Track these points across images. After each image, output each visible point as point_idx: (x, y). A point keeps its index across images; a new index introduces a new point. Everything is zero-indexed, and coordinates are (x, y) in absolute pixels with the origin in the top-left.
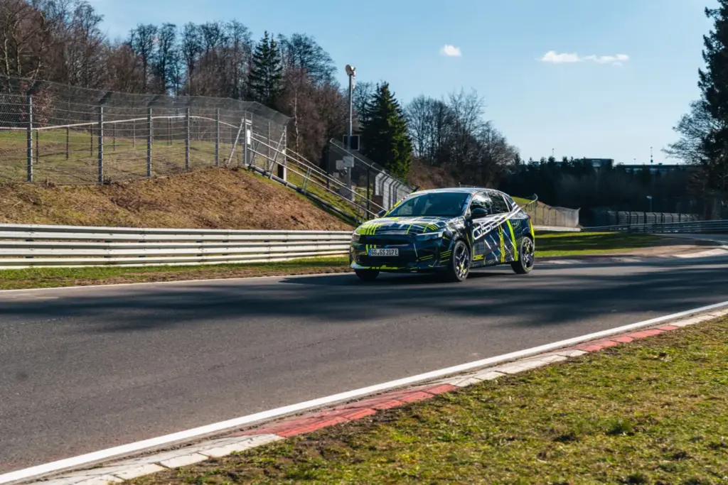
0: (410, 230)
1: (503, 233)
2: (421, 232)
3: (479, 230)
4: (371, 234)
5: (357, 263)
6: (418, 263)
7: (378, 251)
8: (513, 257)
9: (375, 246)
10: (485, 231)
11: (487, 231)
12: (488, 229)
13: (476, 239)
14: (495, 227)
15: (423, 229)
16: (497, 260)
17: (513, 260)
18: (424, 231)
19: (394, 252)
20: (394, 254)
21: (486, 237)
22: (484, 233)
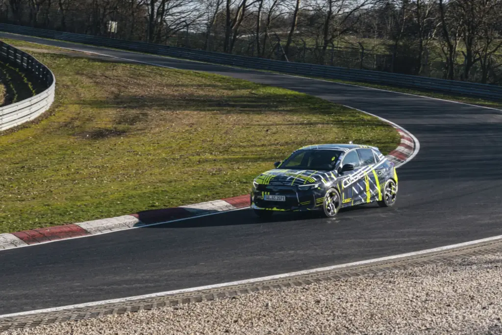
0: (294, 182)
1: (369, 181)
2: (302, 184)
3: (348, 180)
4: (266, 184)
5: (256, 205)
6: (299, 206)
7: (271, 197)
8: (378, 198)
9: (269, 193)
10: (353, 180)
11: (355, 181)
12: (356, 179)
13: (345, 187)
14: (362, 176)
15: (304, 182)
16: (363, 201)
17: (378, 200)
18: (305, 183)
19: (282, 198)
20: (282, 200)
21: (354, 184)
22: (352, 182)
